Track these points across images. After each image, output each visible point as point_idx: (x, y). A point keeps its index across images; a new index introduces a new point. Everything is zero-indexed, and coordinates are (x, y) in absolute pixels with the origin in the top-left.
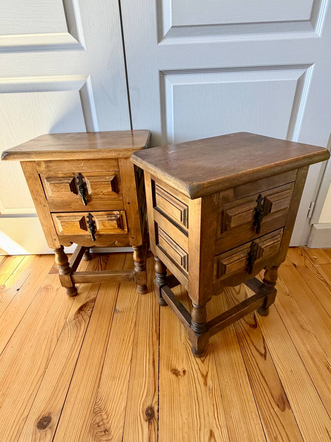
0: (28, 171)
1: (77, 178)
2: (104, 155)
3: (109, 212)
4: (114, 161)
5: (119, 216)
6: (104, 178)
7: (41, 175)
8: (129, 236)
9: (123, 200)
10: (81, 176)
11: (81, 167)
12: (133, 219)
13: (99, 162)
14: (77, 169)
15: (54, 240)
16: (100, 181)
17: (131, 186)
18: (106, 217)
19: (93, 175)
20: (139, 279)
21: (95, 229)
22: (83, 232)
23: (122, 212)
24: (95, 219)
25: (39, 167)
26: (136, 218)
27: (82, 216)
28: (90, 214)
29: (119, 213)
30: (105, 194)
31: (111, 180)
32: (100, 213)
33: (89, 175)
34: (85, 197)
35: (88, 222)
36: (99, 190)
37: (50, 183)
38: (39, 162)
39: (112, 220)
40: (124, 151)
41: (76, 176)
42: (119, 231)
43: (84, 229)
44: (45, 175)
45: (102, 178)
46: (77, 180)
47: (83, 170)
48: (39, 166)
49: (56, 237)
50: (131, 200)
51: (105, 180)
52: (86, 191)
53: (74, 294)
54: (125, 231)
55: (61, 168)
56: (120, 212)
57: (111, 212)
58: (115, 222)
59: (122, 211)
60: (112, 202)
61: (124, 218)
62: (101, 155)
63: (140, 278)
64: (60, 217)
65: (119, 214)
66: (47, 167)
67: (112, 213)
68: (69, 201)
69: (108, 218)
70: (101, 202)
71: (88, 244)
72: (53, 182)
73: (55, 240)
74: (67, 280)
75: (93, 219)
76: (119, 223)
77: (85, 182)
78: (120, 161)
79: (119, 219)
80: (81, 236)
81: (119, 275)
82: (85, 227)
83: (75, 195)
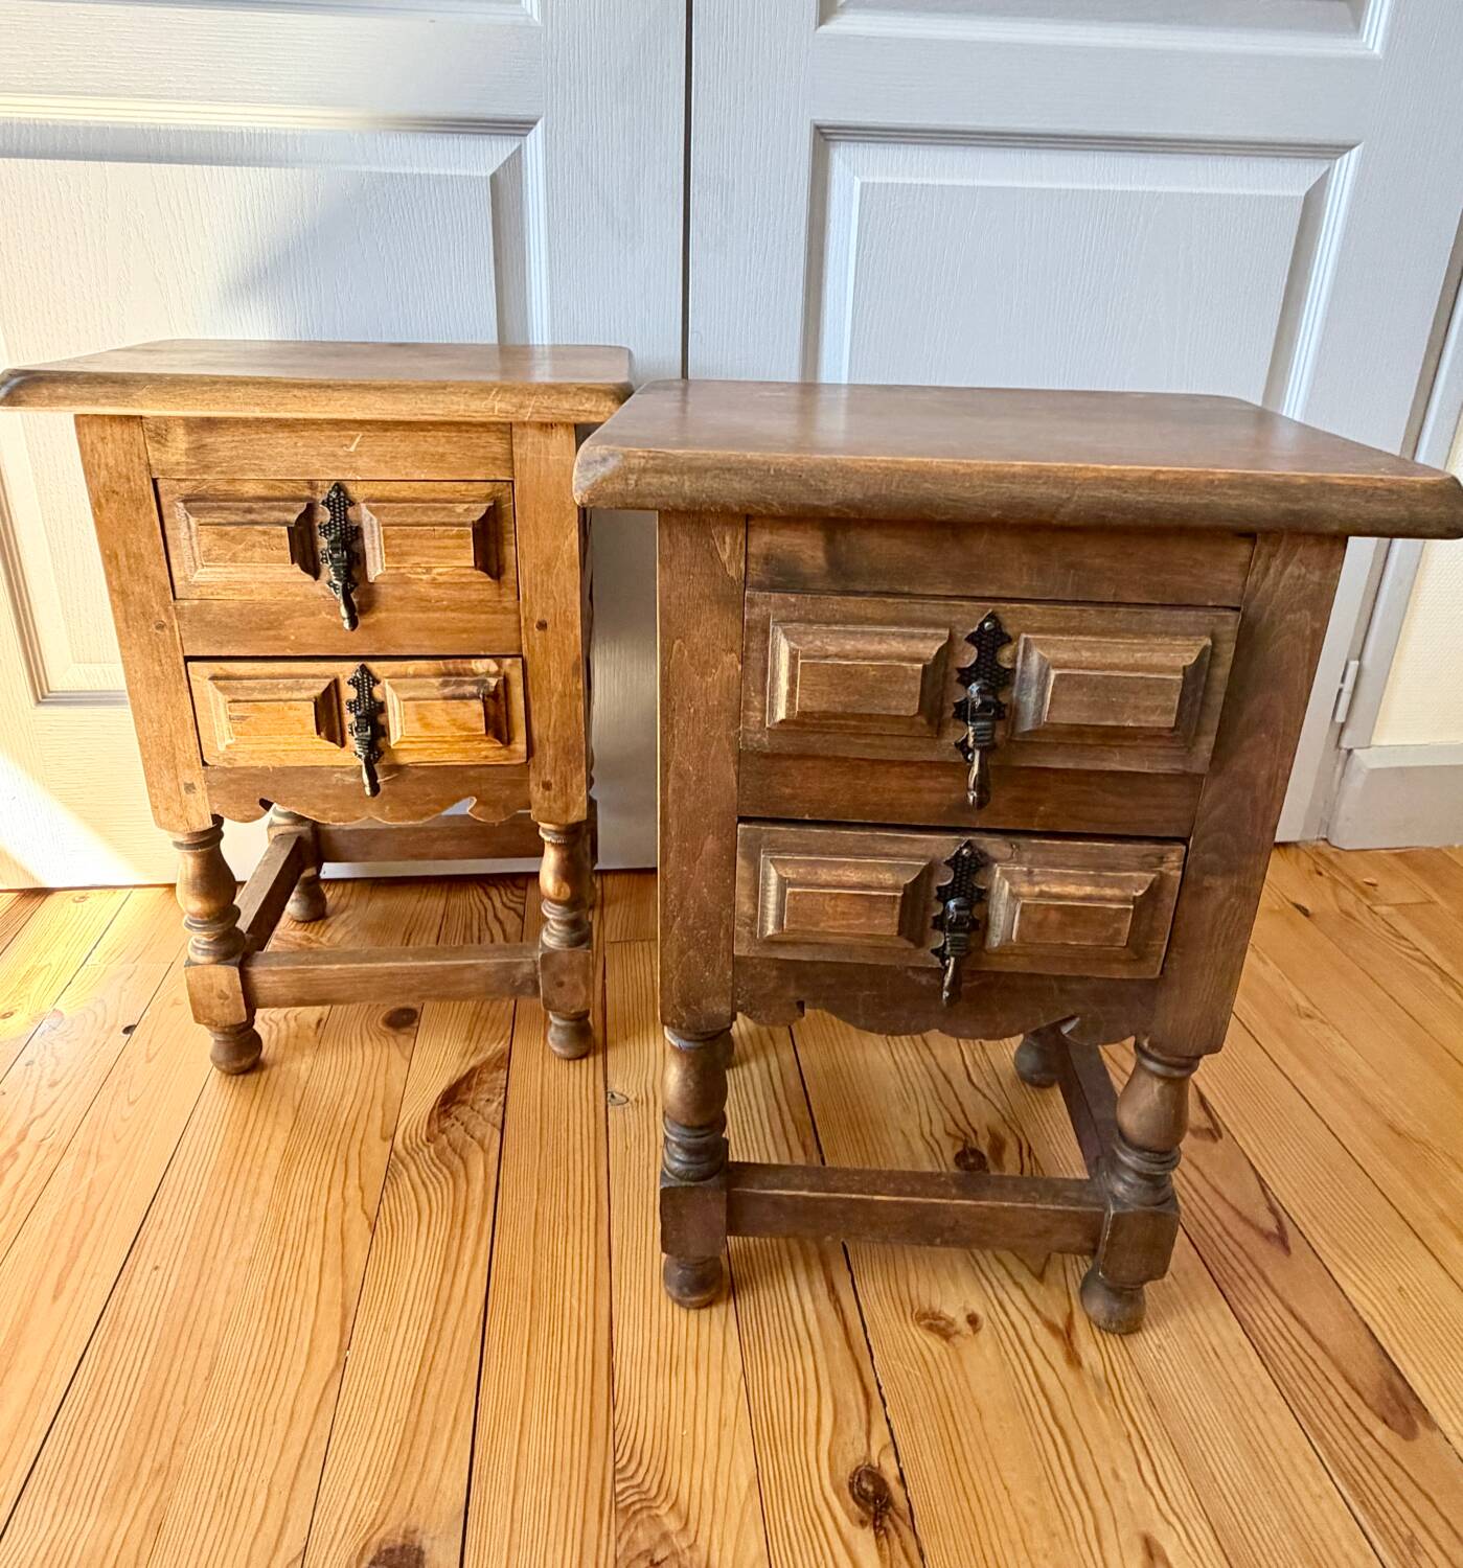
0: (107, 465)
1: (323, 503)
2: (455, 407)
3: (451, 664)
4: (492, 439)
5: (493, 682)
6: (444, 509)
7: (161, 485)
8: (531, 774)
9: (517, 612)
10: (341, 498)
11: (349, 455)
12: (554, 697)
13: (429, 439)
14: (330, 465)
15: (182, 787)
16: (425, 519)
17: (559, 547)
18: (437, 684)
19: (394, 494)
20: (560, 984)
21: (383, 740)
22: (323, 753)
23: (511, 665)
24: (387, 692)
25: (156, 445)
26: (567, 692)
27: (327, 677)
28: (364, 669)
29: (494, 667)
30: (441, 579)
31: (476, 519)
32: (411, 667)
33: (377, 494)
34: (352, 590)
35: (353, 706)
36: (417, 559)
37: (203, 521)
38: (163, 426)
39: (463, 697)
40: (544, 393)
41: (321, 498)
42: (488, 751)
43: (331, 738)
44: (183, 484)
45: (435, 509)
46: (324, 514)
47: (356, 470)
48: (158, 442)
49: (195, 775)
50: (552, 610)
51: (446, 520)
52: (359, 563)
53: (246, 1062)
54: (515, 751)
55: (258, 458)
56: (500, 666)
57: (461, 665)
58: (477, 706)
59: (508, 661)
60: (471, 617)
61: (517, 691)
62: (441, 406)
63: (565, 979)
64: (228, 678)
65: (496, 674)
66: (198, 449)
67: (466, 666)
68: (274, 609)
69: (448, 691)
70: (421, 615)
71: (342, 810)
72: (216, 517)
73: (190, 787)
74: (225, 988)
75: (377, 692)
76: (492, 711)
77: (360, 522)
78: (521, 438)
79: (494, 696)
80: (313, 771)
81: (471, 966)
82: (338, 729)
83: (309, 578)
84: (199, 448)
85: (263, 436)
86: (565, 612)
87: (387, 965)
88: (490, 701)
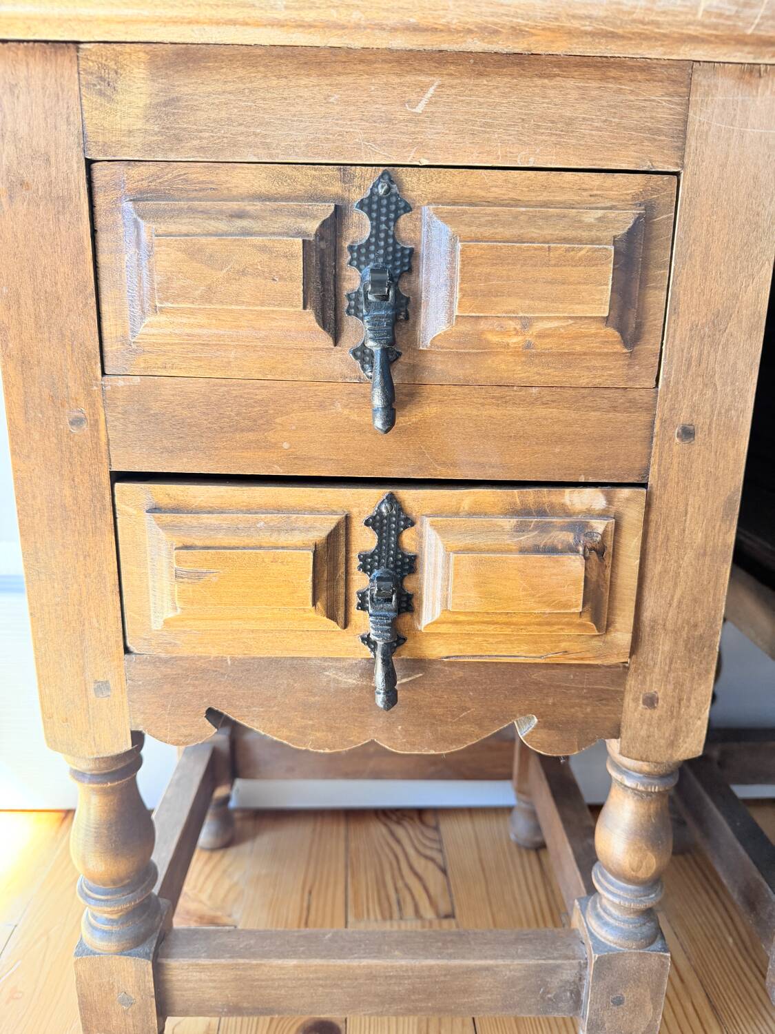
0: (15, 134)
1: (361, 205)
3: (533, 494)
5: (599, 526)
6: (564, 216)
7: (100, 170)
8: (631, 682)
9: (651, 408)
11: (415, 120)
12: (689, 556)
13: (551, 93)
14: (379, 137)
15: (92, 686)
16: (533, 232)
17: (736, 296)
18: (509, 528)
19: (482, 193)
20: (619, 1002)
21: (410, 619)
22: (315, 636)
23: (628, 500)
24: (425, 541)
25: (100, 100)
26: (709, 550)
27: (334, 513)
28: (391, 499)
29: (602, 503)
31: (618, 232)
33: (452, 192)
34: (395, 362)
35: (367, 563)
36: (510, 304)
37: (162, 228)
38: (112, 64)
39: (552, 550)
41: (357, 196)
42: (576, 643)
43: (330, 613)
44: (136, 170)
45: (548, 217)
46: (360, 225)
47: (422, 148)
48: (101, 93)
49: (112, 667)
50: (707, 408)
51: (568, 234)
54: (613, 643)
55: (261, 123)
56: (610, 501)
57: (546, 497)
58: (575, 565)
59: (625, 493)
60: (573, 415)
61: (631, 545)
63: (628, 996)
64: (178, 509)
65: (603, 515)
66: (167, 106)
67: (557, 499)
68: (262, 395)
69: (528, 539)
70: (494, 412)
71: (330, 729)
72: (182, 226)
73: (102, 687)
74: (129, 990)
75: (408, 540)
76: (594, 576)
77: (418, 243)
78: (706, 94)
79: (600, 551)
80: (297, 667)
81: (487, 969)
82: (342, 598)
83: (325, 339)
84: (166, 104)
85: (274, 82)
86: (728, 411)
87: (365, 962)
88: (594, 556)
